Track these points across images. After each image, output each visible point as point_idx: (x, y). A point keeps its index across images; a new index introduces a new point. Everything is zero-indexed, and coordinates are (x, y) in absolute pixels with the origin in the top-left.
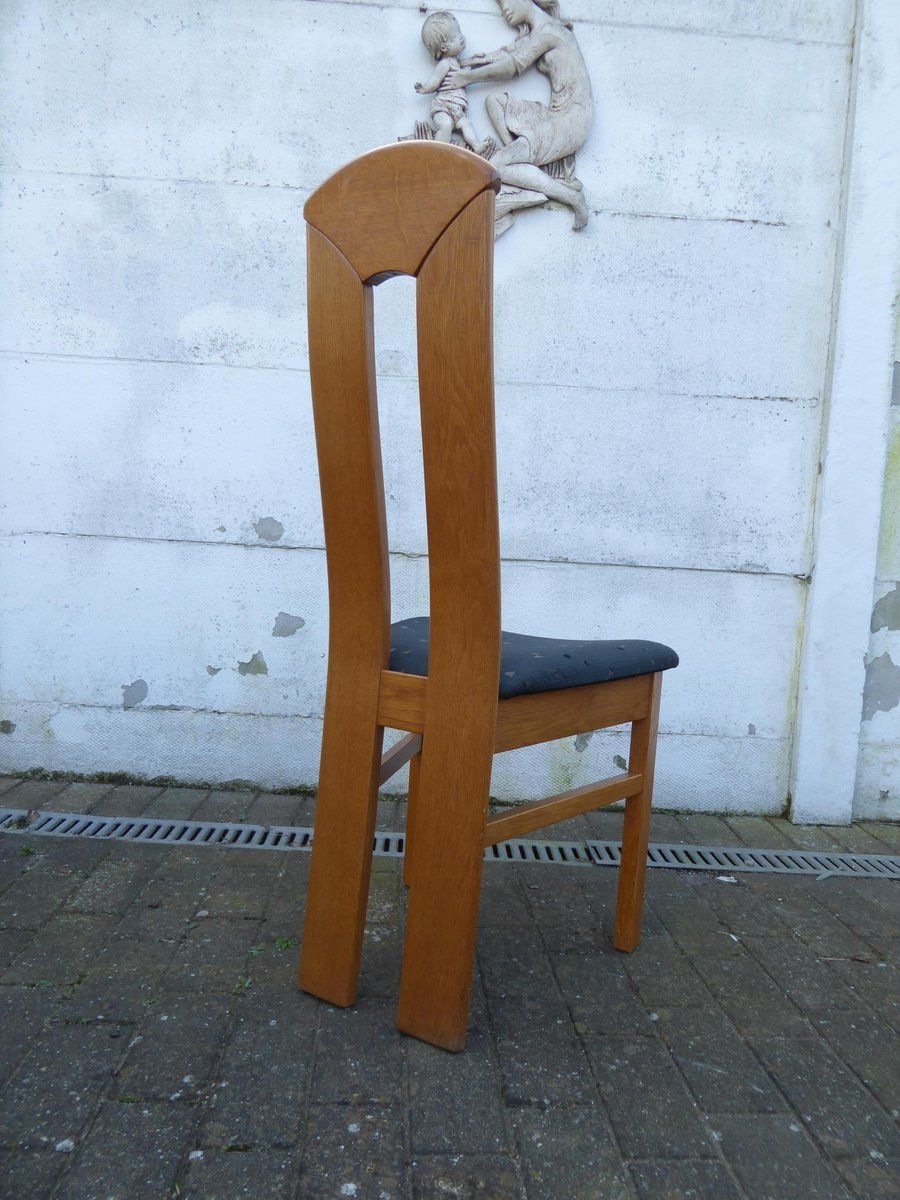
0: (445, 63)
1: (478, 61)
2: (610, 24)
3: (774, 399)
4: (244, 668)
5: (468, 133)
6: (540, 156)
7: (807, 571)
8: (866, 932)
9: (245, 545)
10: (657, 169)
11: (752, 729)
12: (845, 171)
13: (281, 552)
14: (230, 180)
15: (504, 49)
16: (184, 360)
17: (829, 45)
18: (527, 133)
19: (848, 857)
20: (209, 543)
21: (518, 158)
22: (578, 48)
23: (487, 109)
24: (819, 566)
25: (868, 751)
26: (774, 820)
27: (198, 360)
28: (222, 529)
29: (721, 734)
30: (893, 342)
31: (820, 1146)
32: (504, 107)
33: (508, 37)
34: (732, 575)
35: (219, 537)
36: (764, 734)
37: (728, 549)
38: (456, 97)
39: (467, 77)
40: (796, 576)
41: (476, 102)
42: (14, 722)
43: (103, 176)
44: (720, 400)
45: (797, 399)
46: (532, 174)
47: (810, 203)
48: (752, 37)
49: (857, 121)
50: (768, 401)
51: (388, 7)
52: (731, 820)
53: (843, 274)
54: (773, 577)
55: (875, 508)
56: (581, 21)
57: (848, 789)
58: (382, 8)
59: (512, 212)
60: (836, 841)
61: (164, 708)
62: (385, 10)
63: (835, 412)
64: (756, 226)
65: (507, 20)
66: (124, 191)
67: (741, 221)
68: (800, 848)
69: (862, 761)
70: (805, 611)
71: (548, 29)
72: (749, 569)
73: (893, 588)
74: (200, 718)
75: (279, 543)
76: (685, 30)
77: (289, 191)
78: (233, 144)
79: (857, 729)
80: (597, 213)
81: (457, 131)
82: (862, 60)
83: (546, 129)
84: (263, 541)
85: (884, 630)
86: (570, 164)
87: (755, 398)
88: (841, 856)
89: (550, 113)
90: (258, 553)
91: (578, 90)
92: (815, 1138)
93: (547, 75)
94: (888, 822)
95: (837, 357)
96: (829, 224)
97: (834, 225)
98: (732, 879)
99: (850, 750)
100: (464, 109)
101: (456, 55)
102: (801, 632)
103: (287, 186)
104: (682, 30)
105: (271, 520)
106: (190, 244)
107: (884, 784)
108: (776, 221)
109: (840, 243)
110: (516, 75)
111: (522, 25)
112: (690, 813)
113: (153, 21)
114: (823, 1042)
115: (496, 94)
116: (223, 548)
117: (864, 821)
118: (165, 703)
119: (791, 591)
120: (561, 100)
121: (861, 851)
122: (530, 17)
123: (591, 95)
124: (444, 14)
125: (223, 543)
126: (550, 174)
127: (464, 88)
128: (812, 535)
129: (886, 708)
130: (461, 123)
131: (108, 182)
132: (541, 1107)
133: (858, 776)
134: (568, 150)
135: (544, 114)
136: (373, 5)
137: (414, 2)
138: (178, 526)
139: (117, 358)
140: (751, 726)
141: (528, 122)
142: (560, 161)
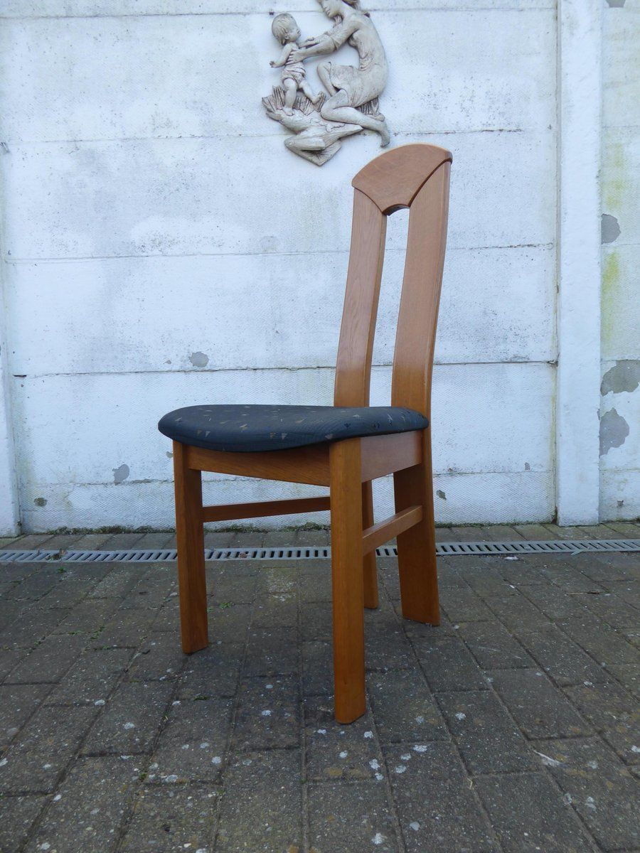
0: (289, 47)
1: (309, 43)
2: (395, 10)
3: (523, 246)
5: (307, 91)
6: (355, 101)
7: (554, 358)
8: (599, 579)
9: (185, 371)
10: (433, 102)
11: (527, 467)
12: (558, 92)
13: (208, 375)
14: (156, 136)
15: (326, 33)
16: (136, 254)
17: (541, 10)
18: (345, 86)
19: (594, 542)
20: (161, 372)
21: (341, 103)
22: (374, 28)
23: (319, 73)
24: (562, 353)
25: (607, 474)
26: (546, 525)
27: (145, 254)
28: (169, 362)
29: (507, 470)
30: (599, 201)
31: (554, 681)
32: (329, 71)
34: (506, 365)
35: (167, 367)
36: (536, 469)
37: (502, 347)
38: (298, 68)
39: (304, 54)
40: (548, 362)
41: (311, 70)
42: (45, 498)
43: (75, 141)
44: (487, 250)
45: (539, 245)
46: (352, 113)
47: (537, 115)
48: (489, 9)
49: (563, 58)
50: (520, 248)
51: (249, 14)
52: (517, 527)
53: (563, 159)
54: (534, 364)
55: (597, 312)
56: (375, 10)
57: (595, 501)
58: (245, 14)
59: (340, 139)
60: (587, 533)
61: (141, 482)
62: (247, 16)
63: (564, 251)
64: (502, 133)
65: (327, 14)
66: (89, 149)
67: (492, 131)
68: (562, 539)
69: (603, 482)
70: (556, 385)
71: (353, 18)
72: (516, 360)
73: (614, 365)
74: (164, 486)
75: (206, 368)
76: (445, 9)
77: (194, 140)
78: (156, 112)
79: (597, 460)
80: (396, 134)
81: (300, 90)
82: (563, 17)
83: (357, 83)
84: (196, 368)
85: (610, 393)
86: (375, 104)
87: (511, 247)
88: (590, 542)
89: (360, 72)
90: (193, 376)
91: (377, 55)
92: (551, 678)
93: (356, 47)
94: (624, 521)
95: (563, 215)
96: (550, 127)
97: (554, 127)
98: (515, 558)
99: (594, 475)
100: (303, 75)
101: (295, 41)
102: (555, 399)
103: (193, 136)
104: (442, 9)
105: (200, 354)
106: (134, 179)
107: (620, 496)
108: (515, 129)
109: (558, 139)
110: (335, 50)
111: (336, 17)
112: (490, 525)
113: (100, 38)
114: (563, 634)
115: (323, 64)
116: (171, 375)
117: (608, 522)
118: (141, 478)
119: (546, 372)
120: (366, 63)
121: (603, 538)
122: (341, 11)
123: (385, 57)
124: (285, 15)
125: (170, 371)
126: (363, 112)
127: (302, 61)
128: (556, 334)
129: (617, 445)
130: (302, 85)
131: (78, 144)
132: (383, 672)
133: (601, 492)
134: (373, 95)
135: (356, 73)
136: (239, 13)
137: (266, 8)
138: (141, 362)
139: (93, 258)
140: (526, 464)
141: (345, 79)
142: (369, 103)
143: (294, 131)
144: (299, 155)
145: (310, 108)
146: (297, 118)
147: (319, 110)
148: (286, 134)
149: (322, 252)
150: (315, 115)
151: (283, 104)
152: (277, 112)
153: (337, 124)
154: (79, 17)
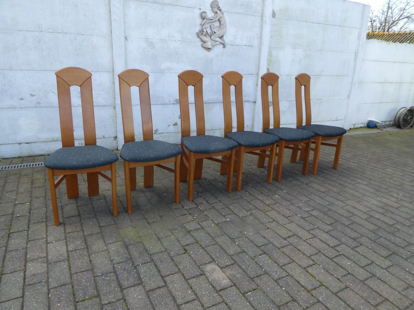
2: (229, 12)
3: (251, 74)
4: (174, 125)
6: (219, 36)
9: (174, 104)
10: (235, 37)
12: (261, 37)
14: (169, 39)
15: (213, 17)
16: (163, 72)
17: (259, 16)
18: (217, 33)
20: (167, 104)
21: (216, 36)
22: (224, 18)
24: (257, 100)
27: (165, 72)
30: (267, 65)
32: (213, 27)
33: (213, 14)
34: (245, 102)
35: (169, 103)
36: (249, 126)
37: (245, 98)
39: (208, 22)
40: (254, 102)
43: (147, 38)
46: (218, 39)
47: (256, 42)
48: (248, 15)
49: (263, 30)
53: (261, 55)
54: (250, 102)
58: (193, 8)
59: (215, 45)
61: (161, 133)
62: (194, 9)
64: (249, 47)
65: (213, 12)
66: (151, 41)
67: (247, 46)
70: (254, 107)
71: (220, 15)
72: (247, 101)
74: (167, 134)
76: (239, 13)
78: (169, 33)
80: (226, 45)
81: (207, 31)
82: (263, 19)
83: (220, 32)
84: (177, 103)
87: (248, 74)
89: (220, 28)
90: (176, 105)
91: (225, 25)
93: (220, 22)
95: (260, 68)
97: (259, 46)
99: (261, 127)
100: (207, 27)
101: (206, 19)
102: (254, 110)
103: (179, 40)
104: (238, 13)
105: (178, 99)
106: (163, 51)
108: (251, 45)
109: (260, 49)
110: (215, 21)
111: (216, 13)
115: (212, 25)
116: (170, 105)
118: (161, 132)
119: (253, 104)
120: (222, 26)
125: (170, 104)
126: (220, 39)
127: (207, 24)
128: (256, 95)
130: (207, 30)
131: (148, 40)
134: (223, 35)
136: (192, 8)
137: (199, 7)
138: (163, 102)
139: (151, 72)
140: (247, 125)
141: (217, 30)
142: (221, 37)
143: (204, 42)
144: (206, 49)
145: (208, 36)
146: (205, 39)
147: (210, 37)
148: (202, 42)
149: (208, 74)
150: (209, 38)
151: (202, 34)
152: (201, 37)
153: (214, 42)
154: (149, 2)
